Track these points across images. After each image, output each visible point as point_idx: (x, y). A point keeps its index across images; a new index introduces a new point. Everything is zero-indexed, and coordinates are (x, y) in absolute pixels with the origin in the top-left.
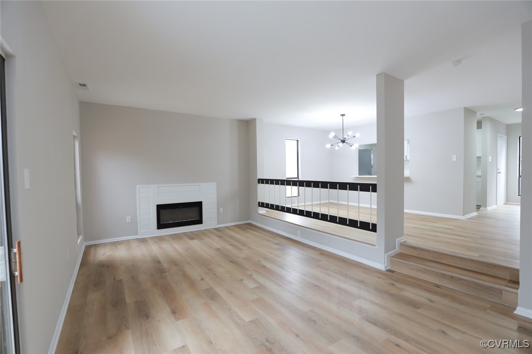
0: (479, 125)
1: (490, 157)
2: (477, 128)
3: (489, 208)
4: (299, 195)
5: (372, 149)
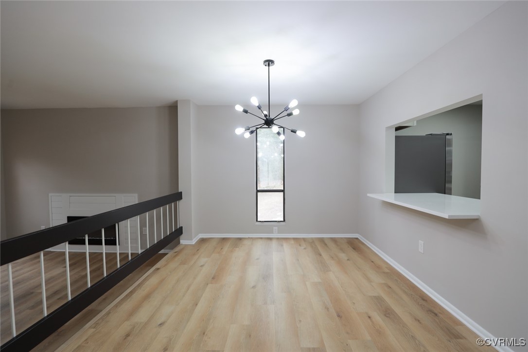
4: (284, 221)
5: (448, 134)
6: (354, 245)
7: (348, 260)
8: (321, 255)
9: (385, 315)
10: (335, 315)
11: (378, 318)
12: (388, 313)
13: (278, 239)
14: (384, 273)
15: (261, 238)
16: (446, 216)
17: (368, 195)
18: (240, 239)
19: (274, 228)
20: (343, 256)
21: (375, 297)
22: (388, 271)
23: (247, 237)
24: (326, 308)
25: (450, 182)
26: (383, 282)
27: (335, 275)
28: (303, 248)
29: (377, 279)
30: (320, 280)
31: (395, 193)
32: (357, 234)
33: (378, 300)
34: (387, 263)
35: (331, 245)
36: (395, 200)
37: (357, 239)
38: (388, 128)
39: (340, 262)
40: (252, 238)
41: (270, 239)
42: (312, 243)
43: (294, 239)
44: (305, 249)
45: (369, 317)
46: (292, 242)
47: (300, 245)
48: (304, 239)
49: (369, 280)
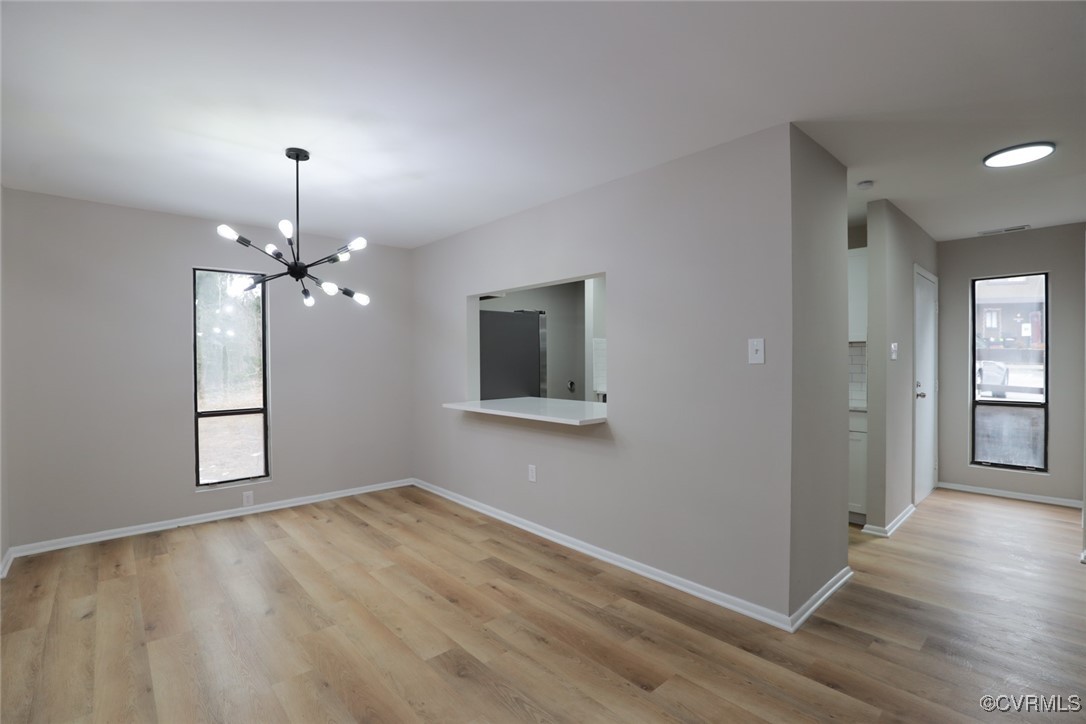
0: (858, 235)
1: (894, 346)
2: (851, 246)
3: (891, 528)
4: (267, 473)
5: (541, 313)
6: (413, 496)
7: (418, 521)
8: (367, 525)
9: (511, 578)
10: (447, 602)
11: (504, 584)
12: (513, 574)
13: (256, 515)
14: (481, 526)
15: (215, 522)
16: (576, 422)
17: (445, 405)
18: (157, 535)
19: (245, 493)
20: (404, 517)
21: (487, 561)
22: (484, 523)
23: (176, 526)
24: (426, 597)
25: (545, 381)
26: (487, 538)
27: (410, 548)
28: (325, 520)
29: (477, 537)
30: (391, 563)
31: (482, 399)
32: (411, 479)
33: (492, 563)
34: (477, 513)
35: (372, 503)
36: (482, 407)
37: (412, 486)
38: (470, 298)
39: (406, 528)
40: (188, 526)
41: (240, 519)
42: (336, 507)
43: (294, 508)
44: (329, 521)
45: (494, 587)
46: (294, 515)
47: (315, 517)
48: (316, 505)
49: (468, 542)
